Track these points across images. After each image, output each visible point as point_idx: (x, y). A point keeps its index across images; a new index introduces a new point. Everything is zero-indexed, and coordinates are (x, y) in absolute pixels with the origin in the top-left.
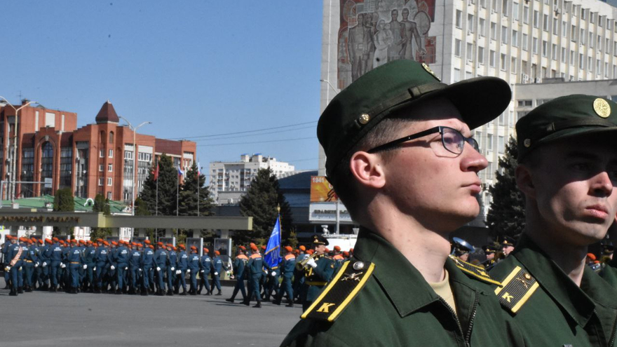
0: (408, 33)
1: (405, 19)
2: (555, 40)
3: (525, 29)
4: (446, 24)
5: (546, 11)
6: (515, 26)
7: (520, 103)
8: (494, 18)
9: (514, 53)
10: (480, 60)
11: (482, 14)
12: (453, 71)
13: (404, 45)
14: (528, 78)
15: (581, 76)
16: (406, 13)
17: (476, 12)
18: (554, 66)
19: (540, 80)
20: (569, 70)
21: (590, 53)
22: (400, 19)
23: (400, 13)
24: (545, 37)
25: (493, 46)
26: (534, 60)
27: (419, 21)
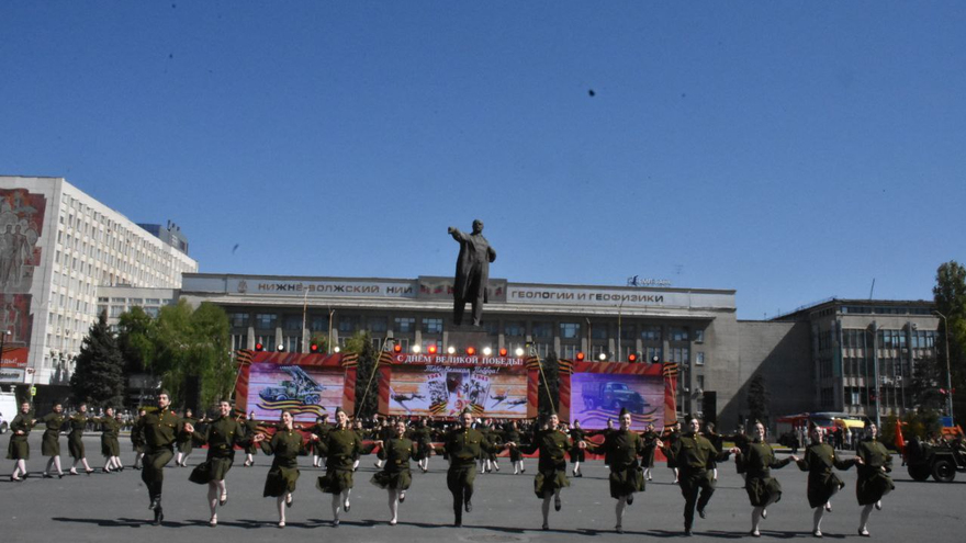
0: (19, 243)
1: (18, 232)
2: (125, 259)
3: (107, 249)
4: (50, 240)
5: (121, 239)
6: (100, 247)
7: (100, 299)
8: (86, 239)
9: (98, 264)
10: (74, 267)
11: (77, 235)
12: (53, 273)
13: (15, 251)
14: (107, 282)
15: (141, 284)
16: (18, 228)
17: (73, 234)
18: (124, 277)
19: (114, 285)
20: (133, 279)
21: (148, 270)
22: (13, 232)
23: (14, 227)
24: (120, 256)
25: (84, 258)
26: (111, 271)
27: (29, 235)
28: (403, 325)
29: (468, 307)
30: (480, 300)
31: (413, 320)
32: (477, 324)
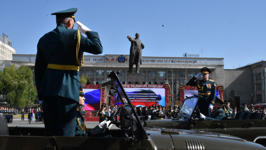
28: (99, 73)
29: (134, 66)
30: (139, 63)
31: (103, 71)
32: (138, 72)
